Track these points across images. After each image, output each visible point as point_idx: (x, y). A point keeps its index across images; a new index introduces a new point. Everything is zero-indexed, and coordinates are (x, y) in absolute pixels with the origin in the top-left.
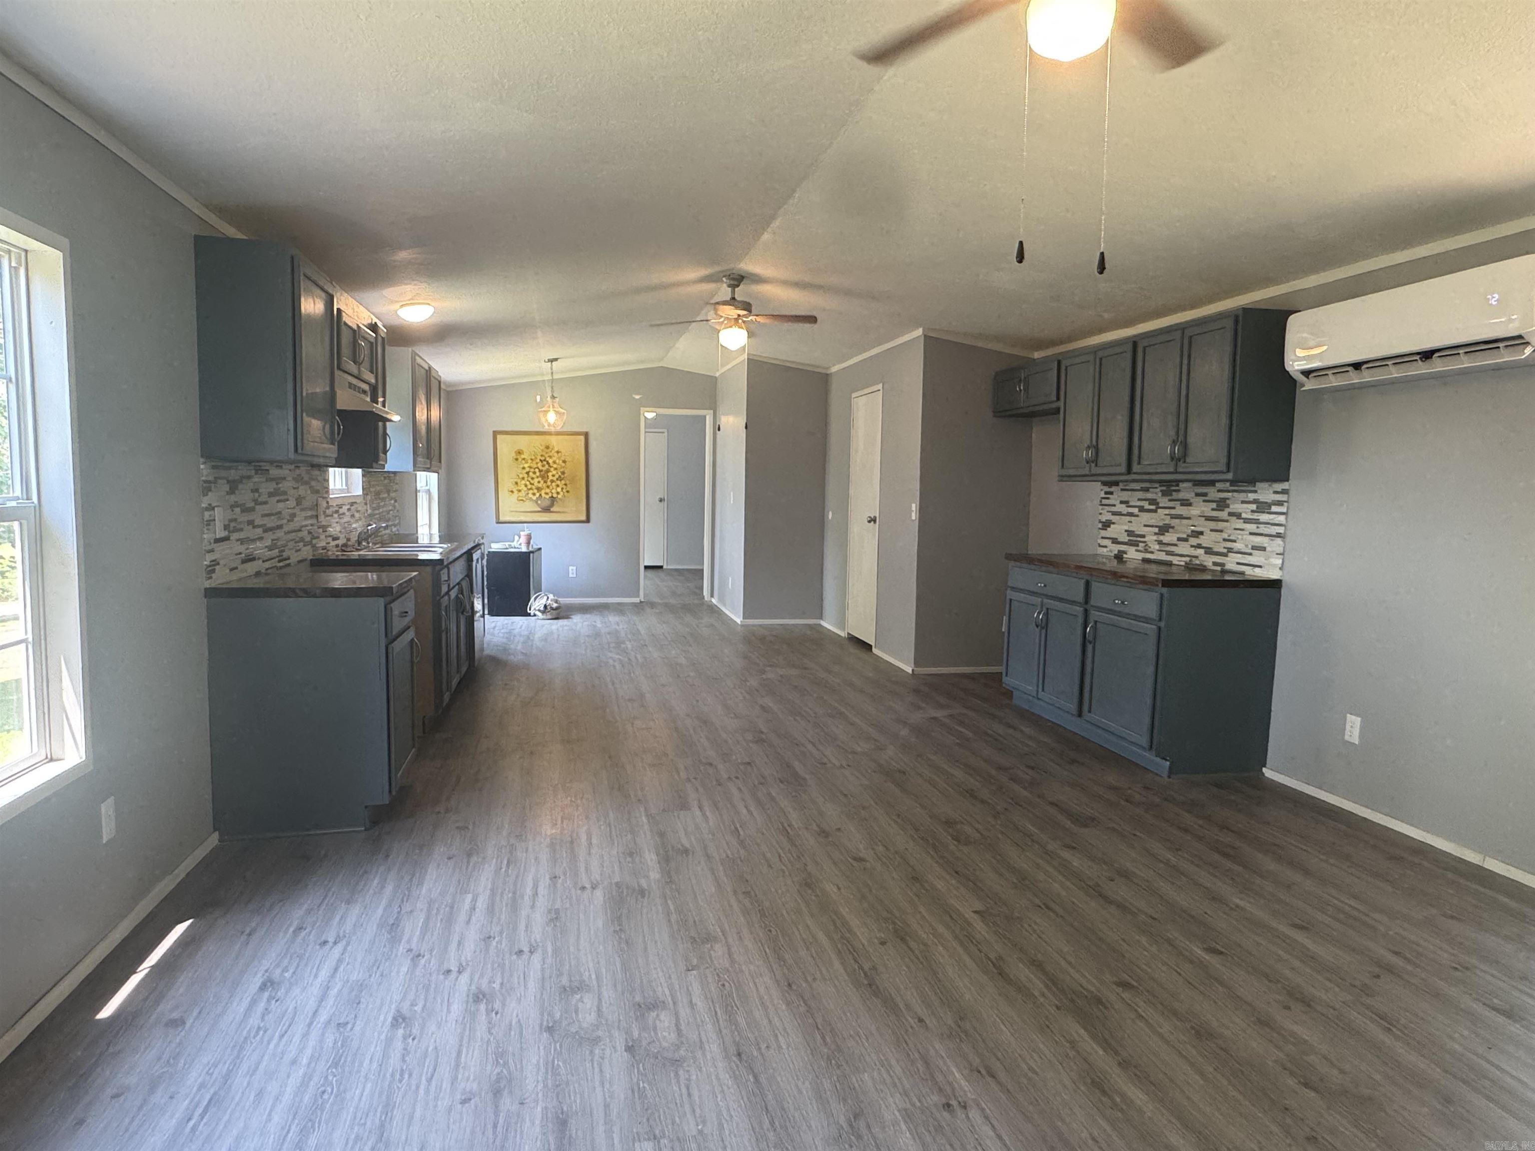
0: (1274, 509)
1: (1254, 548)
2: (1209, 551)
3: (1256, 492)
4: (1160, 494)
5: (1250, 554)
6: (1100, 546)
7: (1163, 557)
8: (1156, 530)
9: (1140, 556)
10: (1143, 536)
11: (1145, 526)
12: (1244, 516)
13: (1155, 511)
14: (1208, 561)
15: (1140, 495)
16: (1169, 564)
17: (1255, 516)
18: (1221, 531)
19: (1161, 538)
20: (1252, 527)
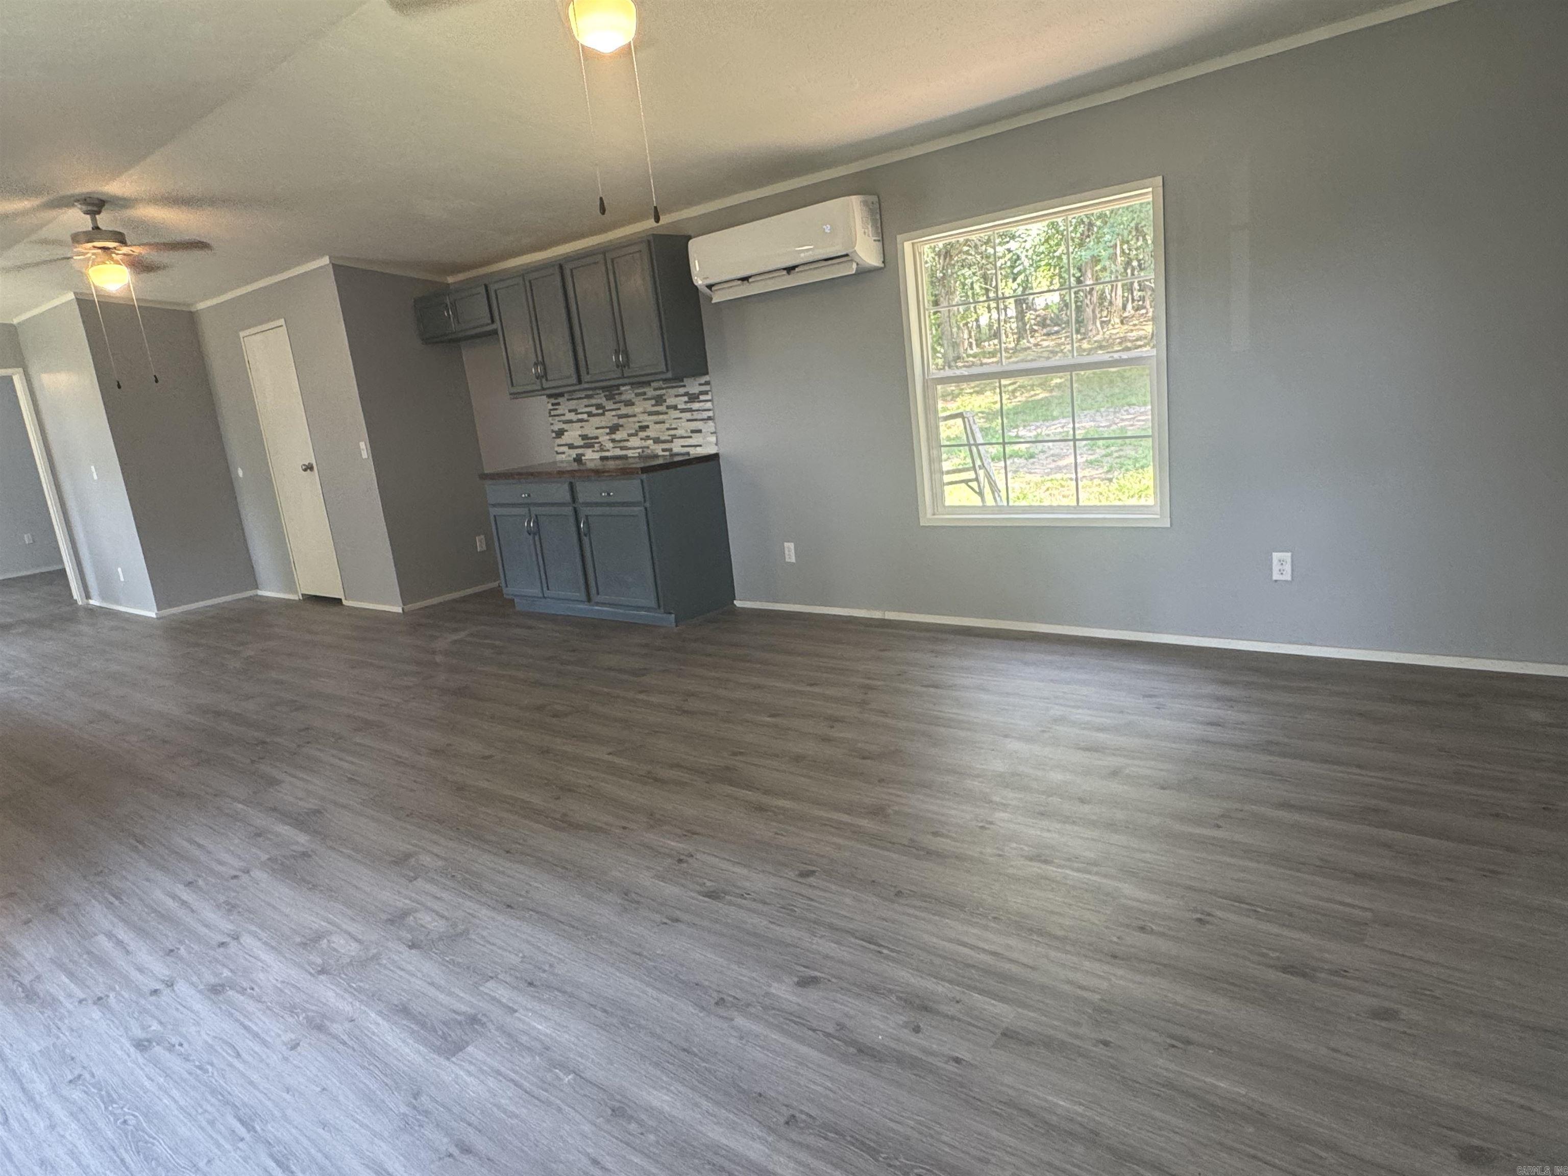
0: (702, 398)
1: (693, 431)
2: (657, 441)
3: (684, 386)
4: (604, 399)
5: (691, 437)
6: (558, 453)
7: (618, 452)
8: (608, 430)
9: (597, 456)
10: (597, 438)
11: (597, 428)
12: (679, 407)
13: (603, 414)
14: (658, 449)
15: (586, 402)
16: (625, 457)
17: (689, 406)
18: (664, 422)
19: (613, 436)
20: (688, 415)
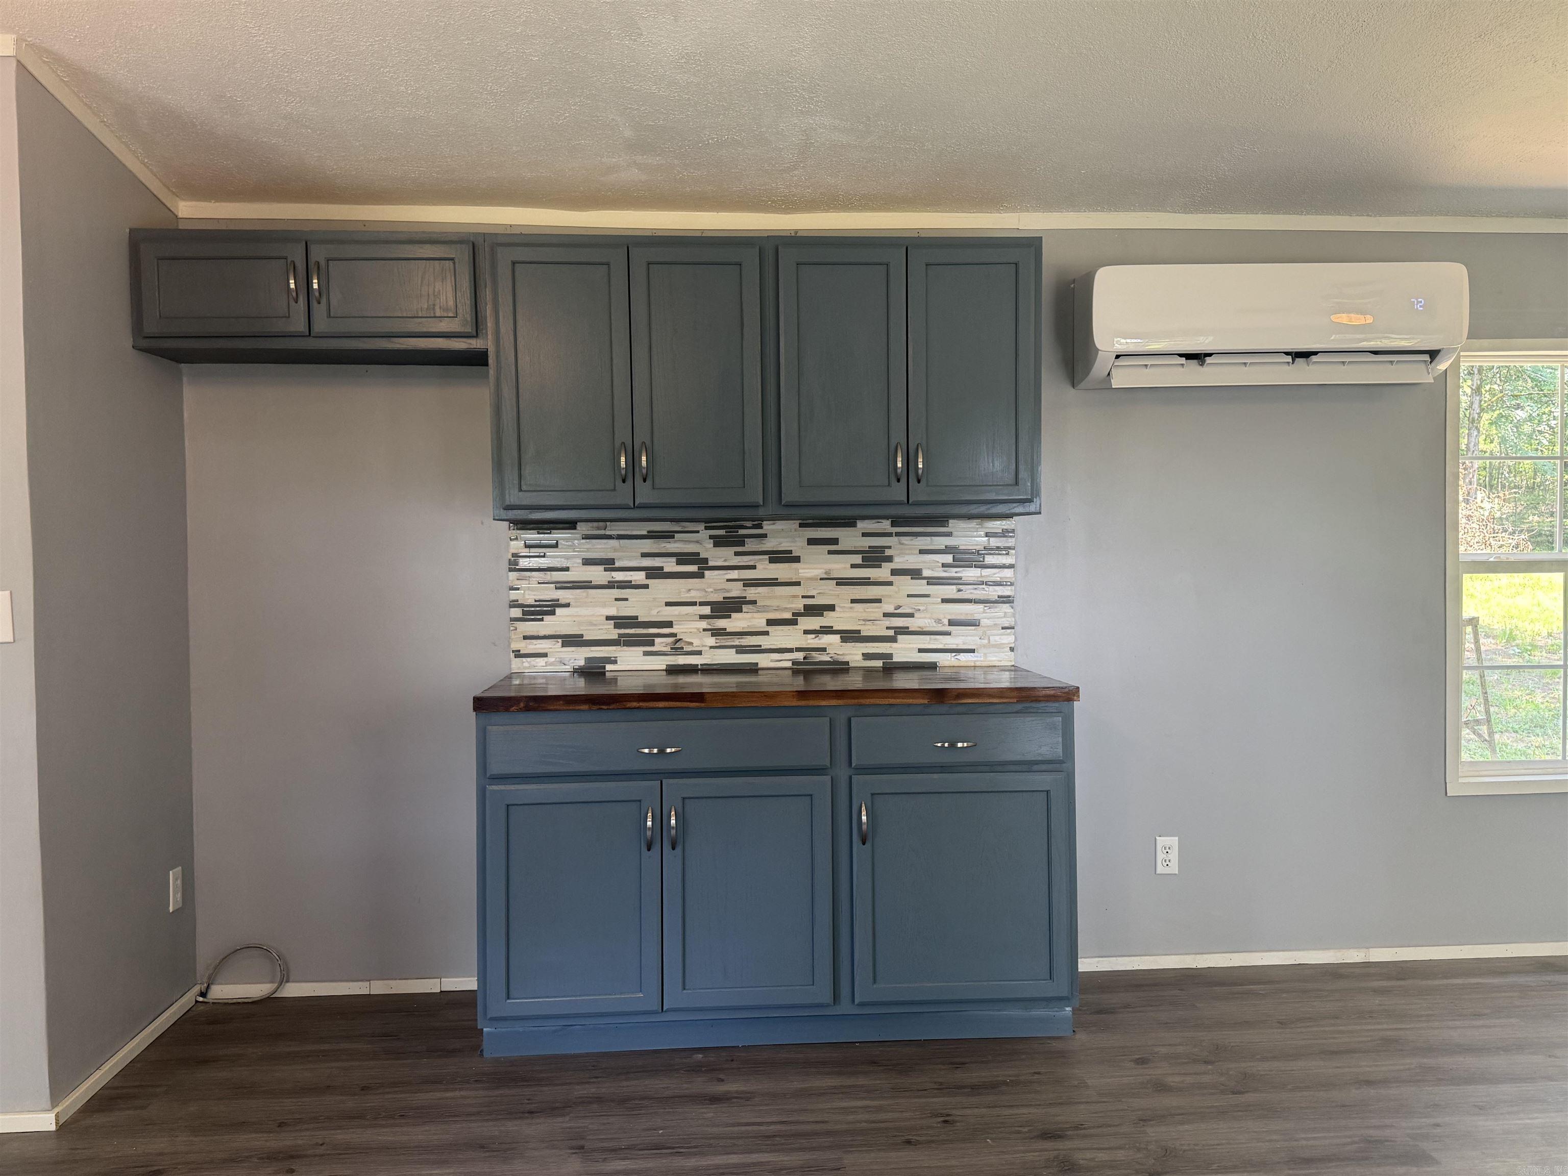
0: (989, 560)
1: (952, 623)
3: (949, 534)
4: (710, 544)
5: (948, 634)
7: (729, 657)
8: (707, 610)
9: (660, 663)
10: (669, 624)
11: (668, 604)
12: (926, 573)
13: (699, 575)
15: (648, 545)
16: (753, 669)
17: (952, 572)
18: (879, 601)
19: (721, 623)
20: (950, 591)
